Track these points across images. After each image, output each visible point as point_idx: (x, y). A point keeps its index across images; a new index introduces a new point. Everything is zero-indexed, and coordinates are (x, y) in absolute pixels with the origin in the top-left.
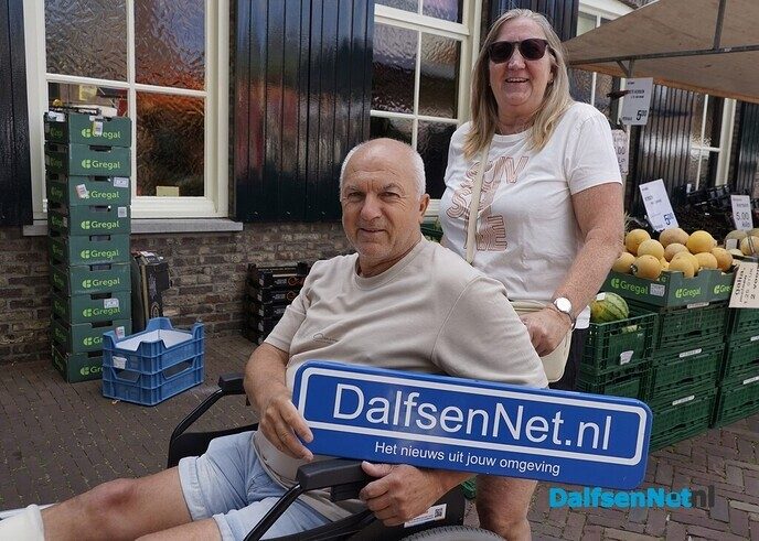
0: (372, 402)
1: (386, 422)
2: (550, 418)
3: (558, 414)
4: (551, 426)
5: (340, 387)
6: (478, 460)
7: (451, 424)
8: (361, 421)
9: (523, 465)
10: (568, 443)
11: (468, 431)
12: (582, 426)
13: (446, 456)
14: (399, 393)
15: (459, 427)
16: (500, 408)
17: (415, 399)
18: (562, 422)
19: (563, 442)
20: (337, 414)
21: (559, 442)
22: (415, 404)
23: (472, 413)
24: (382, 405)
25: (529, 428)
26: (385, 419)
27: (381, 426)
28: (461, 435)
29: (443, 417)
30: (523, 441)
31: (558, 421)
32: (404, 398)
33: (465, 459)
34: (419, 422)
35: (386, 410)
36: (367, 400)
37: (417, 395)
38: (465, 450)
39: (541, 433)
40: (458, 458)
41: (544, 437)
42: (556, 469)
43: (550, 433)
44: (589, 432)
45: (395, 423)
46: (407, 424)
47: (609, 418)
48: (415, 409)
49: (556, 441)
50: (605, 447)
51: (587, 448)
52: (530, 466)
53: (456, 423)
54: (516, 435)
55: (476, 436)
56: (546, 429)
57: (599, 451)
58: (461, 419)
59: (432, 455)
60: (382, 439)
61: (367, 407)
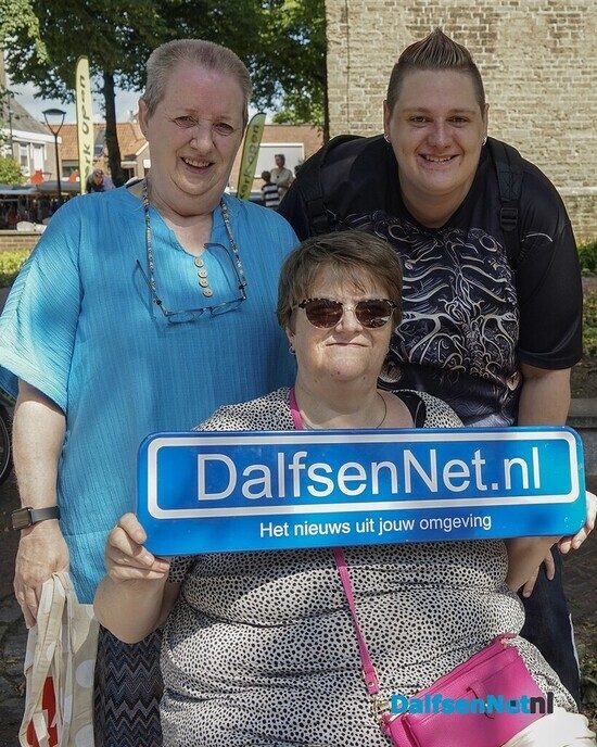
0: (246, 472)
1: (269, 496)
2: (468, 460)
3: (478, 454)
4: (472, 469)
5: (202, 459)
6: (393, 525)
7: (352, 485)
8: (236, 500)
9: (447, 523)
10: (495, 487)
11: (375, 490)
12: (508, 464)
13: (353, 527)
14: (281, 456)
15: (362, 487)
16: (408, 456)
17: (302, 461)
18: (483, 462)
19: (490, 487)
20: (202, 495)
21: (484, 488)
22: (303, 466)
23: (375, 468)
24: (260, 474)
25: (447, 475)
26: (267, 492)
27: (263, 502)
28: (367, 497)
29: (341, 478)
30: (444, 493)
31: (478, 461)
32: (289, 461)
33: (376, 527)
34: (311, 489)
35: (267, 479)
36: (240, 470)
37: (304, 454)
38: (375, 515)
39: (463, 479)
40: (367, 527)
41: (466, 484)
42: (487, 521)
43: (472, 478)
44: (516, 469)
45: (282, 494)
46: (297, 493)
47: (535, 450)
48: (303, 473)
49: (482, 487)
50: (537, 485)
51: (517, 490)
52: (456, 523)
53: (358, 483)
54: (433, 486)
55: (385, 495)
56: (466, 473)
57: (532, 492)
58: (363, 477)
59: (335, 529)
60: (266, 519)
61: (241, 480)
